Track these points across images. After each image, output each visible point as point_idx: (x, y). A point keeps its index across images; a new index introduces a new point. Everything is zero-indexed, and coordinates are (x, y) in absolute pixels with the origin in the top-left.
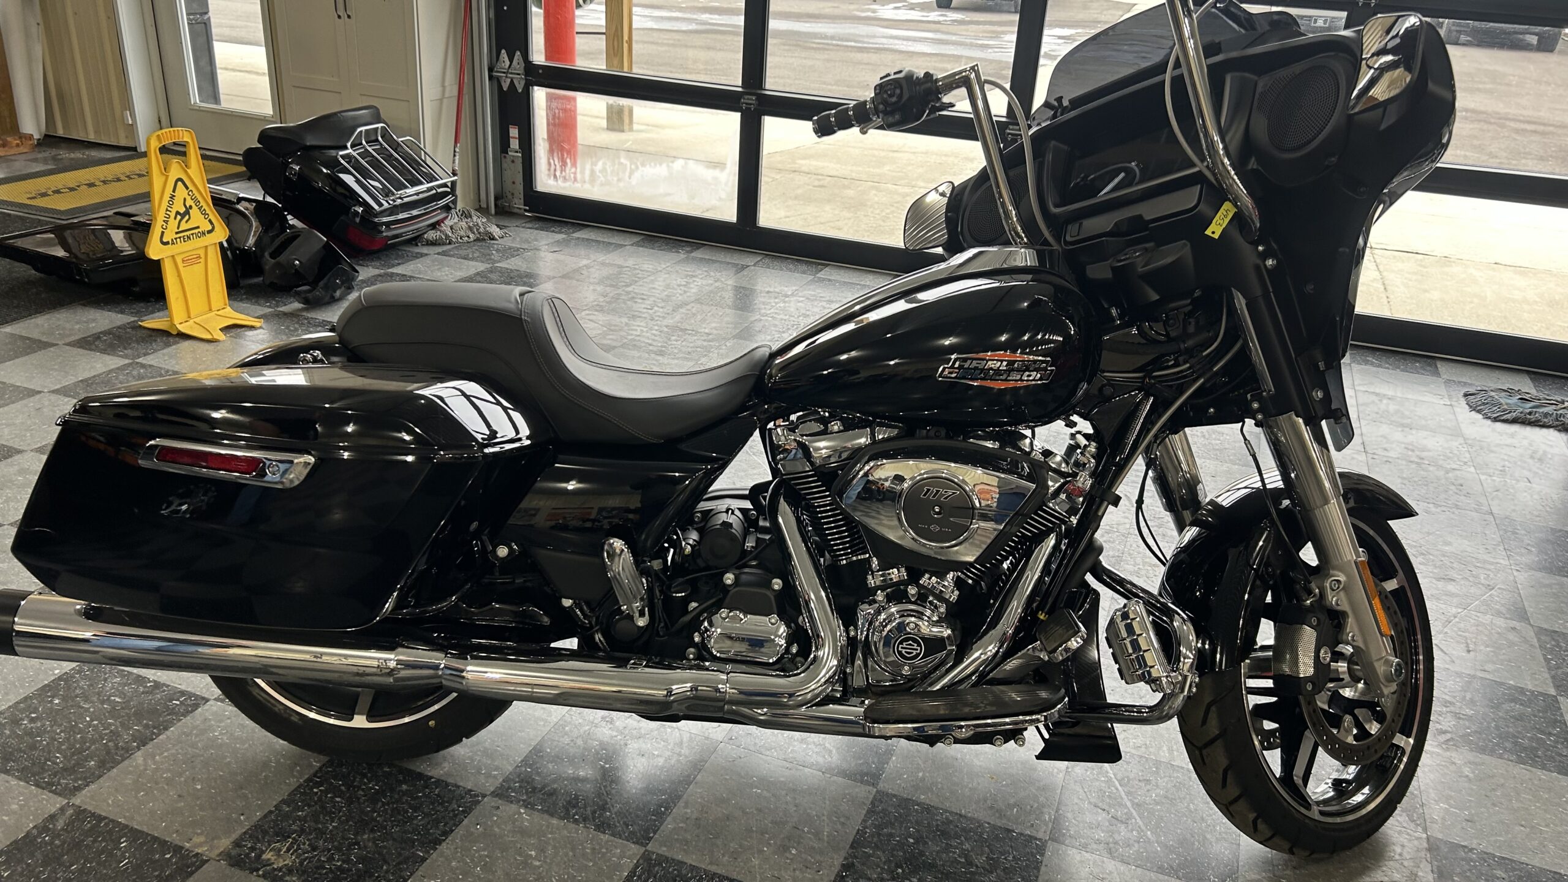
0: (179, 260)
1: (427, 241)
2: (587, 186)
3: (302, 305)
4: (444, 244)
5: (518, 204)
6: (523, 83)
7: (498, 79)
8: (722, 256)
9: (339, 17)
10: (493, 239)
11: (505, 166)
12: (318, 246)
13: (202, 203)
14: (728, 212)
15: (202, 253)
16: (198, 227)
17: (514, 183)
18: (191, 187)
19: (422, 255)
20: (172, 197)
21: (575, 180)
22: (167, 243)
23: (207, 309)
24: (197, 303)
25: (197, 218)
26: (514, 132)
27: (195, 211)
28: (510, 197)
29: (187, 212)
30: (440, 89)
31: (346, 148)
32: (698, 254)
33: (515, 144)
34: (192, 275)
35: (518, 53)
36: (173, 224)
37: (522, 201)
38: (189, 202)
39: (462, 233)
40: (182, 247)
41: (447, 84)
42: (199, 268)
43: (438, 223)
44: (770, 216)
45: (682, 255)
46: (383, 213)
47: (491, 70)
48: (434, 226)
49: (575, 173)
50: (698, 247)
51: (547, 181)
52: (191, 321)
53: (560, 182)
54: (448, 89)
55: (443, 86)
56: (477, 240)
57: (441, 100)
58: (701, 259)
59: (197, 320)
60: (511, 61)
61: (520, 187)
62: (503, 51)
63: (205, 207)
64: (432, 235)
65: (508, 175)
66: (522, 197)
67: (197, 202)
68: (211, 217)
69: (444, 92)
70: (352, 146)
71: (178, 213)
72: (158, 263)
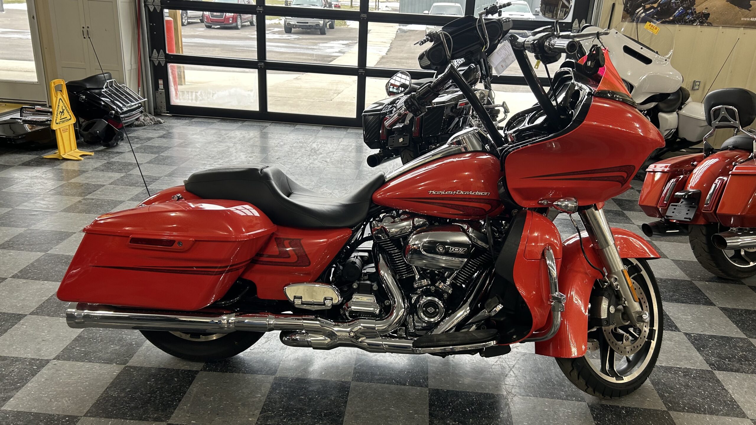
0: (61, 129)
1: (135, 125)
2: (194, 101)
3: (105, 147)
4: (142, 126)
5: (164, 110)
6: (164, 62)
7: (153, 61)
8: (255, 124)
9: (85, 38)
10: (161, 123)
11: (157, 96)
12: (104, 126)
13: (67, 108)
14: (255, 107)
15: (68, 127)
16: (66, 118)
17: (161, 102)
18: (64, 102)
19: (137, 130)
20: (59, 105)
21: (189, 99)
22: (57, 124)
23: (70, 150)
24: (67, 148)
25: (66, 114)
26: (161, 82)
27: (65, 111)
28: (160, 108)
29: (63, 112)
30: (130, 66)
31: (103, 89)
32: (246, 123)
33: (161, 87)
34: (65, 135)
35: (161, 50)
36: (59, 116)
37: (166, 109)
38: (64, 108)
39: (148, 121)
40: (62, 125)
41: (132, 63)
42: (67, 133)
43: (138, 118)
44: (271, 109)
45: (240, 124)
46: (123, 113)
47: (150, 57)
48: (137, 119)
49: (189, 97)
50: (245, 121)
51: (177, 100)
52: (66, 154)
53: (182, 101)
54: (133, 65)
55: (131, 65)
56: (155, 124)
57: (131, 70)
58: (248, 125)
59: (68, 153)
60: (158, 53)
61: (164, 104)
62: (155, 50)
63: (68, 110)
64: (136, 123)
65: (158, 100)
66: (165, 107)
67: (66, 108)
68: (70, 114)
69: (131, 67)
70: (105, 88)
71: (60, 112)
72: (54, 130)
